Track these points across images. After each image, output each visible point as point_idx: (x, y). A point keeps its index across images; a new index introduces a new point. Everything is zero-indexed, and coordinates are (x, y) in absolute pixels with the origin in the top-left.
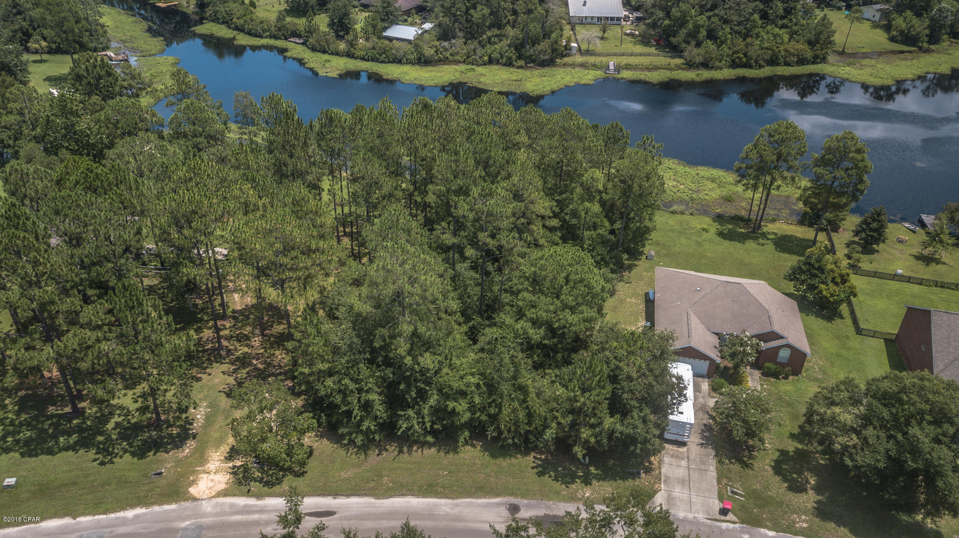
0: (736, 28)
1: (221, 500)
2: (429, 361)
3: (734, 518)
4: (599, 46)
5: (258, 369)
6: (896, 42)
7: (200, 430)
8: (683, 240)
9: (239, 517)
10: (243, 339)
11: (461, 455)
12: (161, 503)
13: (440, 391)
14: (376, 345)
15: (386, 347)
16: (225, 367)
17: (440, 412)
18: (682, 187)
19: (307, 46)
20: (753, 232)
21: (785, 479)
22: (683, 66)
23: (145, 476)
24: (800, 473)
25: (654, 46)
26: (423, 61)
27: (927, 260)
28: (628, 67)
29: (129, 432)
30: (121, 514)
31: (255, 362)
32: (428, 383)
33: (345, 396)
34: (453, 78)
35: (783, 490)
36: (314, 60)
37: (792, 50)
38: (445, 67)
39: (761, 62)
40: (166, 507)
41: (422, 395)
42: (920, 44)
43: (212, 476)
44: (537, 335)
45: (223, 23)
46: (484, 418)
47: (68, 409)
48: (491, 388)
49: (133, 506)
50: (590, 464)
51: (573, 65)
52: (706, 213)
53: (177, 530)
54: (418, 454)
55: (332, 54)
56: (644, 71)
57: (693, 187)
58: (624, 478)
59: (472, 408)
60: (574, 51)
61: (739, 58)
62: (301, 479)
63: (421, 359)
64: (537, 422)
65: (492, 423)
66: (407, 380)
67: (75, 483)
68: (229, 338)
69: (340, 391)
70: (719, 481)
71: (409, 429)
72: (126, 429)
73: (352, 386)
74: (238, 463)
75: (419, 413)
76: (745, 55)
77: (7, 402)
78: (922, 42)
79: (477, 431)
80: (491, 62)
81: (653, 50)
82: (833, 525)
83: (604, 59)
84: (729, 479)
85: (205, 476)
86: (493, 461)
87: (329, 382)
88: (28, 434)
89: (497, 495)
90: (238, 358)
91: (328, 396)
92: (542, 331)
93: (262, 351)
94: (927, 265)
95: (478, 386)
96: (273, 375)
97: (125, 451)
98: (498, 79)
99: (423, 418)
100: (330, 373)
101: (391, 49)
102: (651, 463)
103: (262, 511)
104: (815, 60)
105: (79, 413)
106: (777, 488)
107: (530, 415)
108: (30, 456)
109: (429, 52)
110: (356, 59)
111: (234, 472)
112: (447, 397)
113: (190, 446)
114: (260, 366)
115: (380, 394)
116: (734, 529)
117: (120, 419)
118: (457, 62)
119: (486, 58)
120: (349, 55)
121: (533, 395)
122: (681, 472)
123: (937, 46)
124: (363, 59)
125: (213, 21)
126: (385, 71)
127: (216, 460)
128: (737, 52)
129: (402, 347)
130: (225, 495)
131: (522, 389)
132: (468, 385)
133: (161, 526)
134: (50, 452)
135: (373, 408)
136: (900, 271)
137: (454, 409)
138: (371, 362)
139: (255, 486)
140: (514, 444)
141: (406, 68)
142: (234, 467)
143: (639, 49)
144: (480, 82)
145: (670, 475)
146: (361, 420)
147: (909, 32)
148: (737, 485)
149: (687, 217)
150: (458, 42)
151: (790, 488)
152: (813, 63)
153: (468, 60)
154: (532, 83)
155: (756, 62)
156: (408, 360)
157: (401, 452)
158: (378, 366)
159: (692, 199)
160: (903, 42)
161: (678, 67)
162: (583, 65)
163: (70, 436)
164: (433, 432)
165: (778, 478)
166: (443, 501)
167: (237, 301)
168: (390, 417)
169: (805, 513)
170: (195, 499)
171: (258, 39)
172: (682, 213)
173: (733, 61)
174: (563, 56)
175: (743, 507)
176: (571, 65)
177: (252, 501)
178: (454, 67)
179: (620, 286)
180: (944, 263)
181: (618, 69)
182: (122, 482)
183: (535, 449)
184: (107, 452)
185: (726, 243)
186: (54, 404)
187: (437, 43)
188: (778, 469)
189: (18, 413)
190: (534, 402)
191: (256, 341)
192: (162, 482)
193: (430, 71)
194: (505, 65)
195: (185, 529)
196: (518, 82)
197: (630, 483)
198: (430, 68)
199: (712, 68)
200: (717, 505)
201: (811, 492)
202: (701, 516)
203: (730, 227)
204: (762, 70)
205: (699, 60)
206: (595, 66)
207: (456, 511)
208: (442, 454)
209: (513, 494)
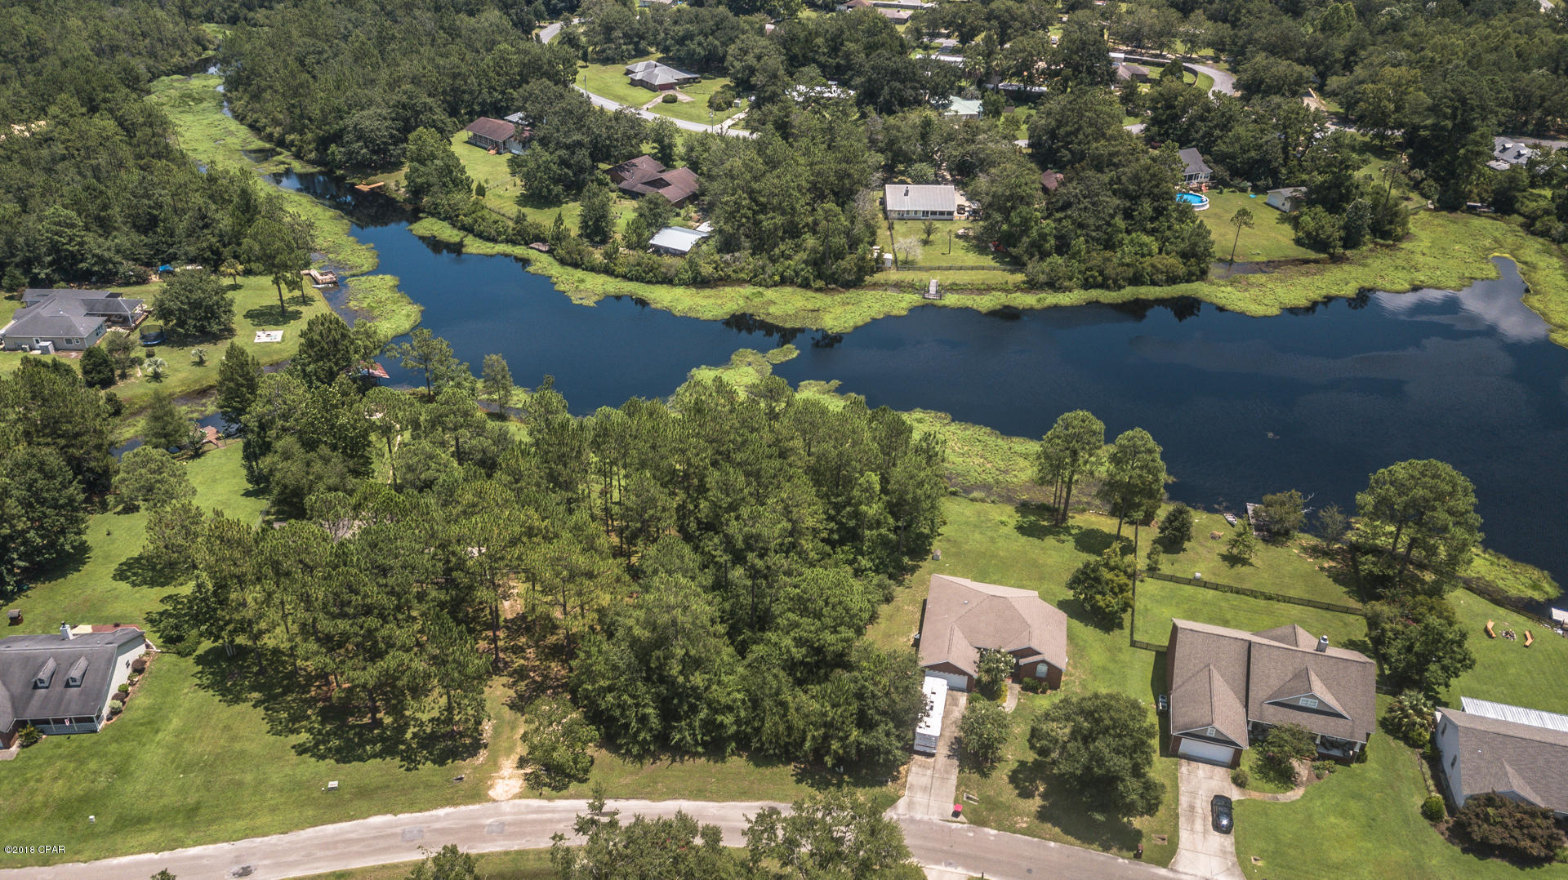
0: (1094, 234)
1: (518, 801)
2: (699, 680)
3: (965, 820)
4: (919, 254)
5: (535, 682)
6: (1303, 245)
7: (490, 741)
8: (977, 536)
9: (534, 816)
10: (518, 650)
11: (728, 764)
12: (466, 804)
13: (709, 705)
14: (653, 665)
15: (661, 667)
16: (504, 680)
17: (709, 725)
18: (989, 466)
19: (554, 257)
20: (1056, 525)
21: (1017, 787)
22: (1022, 286)
23: (447, 781)
24: (1032, 781)
25: (993, 253)
26: (700, 282)
27: (1233, 560)
28: (954, 288)
29: (427, 741)
30: (434, 812)
31: (532, 674)
32: (699, 698)
33: (623, 710)
34: (736, 307)
35: (1013, 796)
36: (566, 279)
37: (1159, 266)
38: (728, 289)
39: (1121, 282)
40: (471, 807)
41: (694, 709)
42: (1332, 251)
43: (507, 781)
44: (798, 653)
45: (444, 219)
46: (749, 730)
47: (366, 720)
48: (755, 703)
49: (442, 806)
50: (844, 773)
51: (884, 286)
52: (1009, 500)
53: (483, 826)
54: (689, 763)
55: (586, 269)
56: (972, 293)
57: (1002, 465)
58: (872, 786)
59: (738, 722)
60: (888, 264)
61: (1092, 276)
62: (584, 785)
63: (692, 678)
64: (796, 735)
65: (756, 736)
66: (680, 696)
67: (388, 787)
68: (505, 650)
69: (619, 706)
70: (958, 788)
71: (681, 740)
72: (423, 739)
73: (630, 701)
74: (529, 771)
75: (690, 725)
76: (1101, 273)
77: (309, 712)
78: (1334, 248)
79: (743, 743)
80: (784, 281)
81: (988, 261)
82: (1049, 825)
83: (924, 275)
84: (967, 786)
85: (500, 781)
86: (757, 770)
87: (610, 698)
88: (337, 742)
89: (759, 799)
90: (515, 670)
91: (607, 709)
92: (804, 650)
93: (538, 663)
94: (1232, 566)
95: (743, 701)
96: (550, 687)
97: (427, 759)
98: (790, 309)
99: (694, 730)
100: (610, 689)
101: (660, 266)
102: (899, 772)
103: (553, 811)
104: (1188, 279)
105: (377, 723)
106: (1009, 794)
107: (790, 728)
108: (344, 762)
109: (707, 270)
110: (617, 277)
111: (527, 778)
112: (716, 711)
113: (482, 756)
114: (538, 679)
115: (655, 708)
116: (961, 829)
117: (416, 730)
118: (740, 282)
119: (777, 278)
120: (608, 271)
121: (792, 711)
122: (925, 781)
123: (1354, 251)
124: (625, 277)
125: (433, 215)
126: (652, 296)
127: (508, 765)
128: (1090, 269)
129: (675, 669)
130: (520, 798)
131: (783, 705)
132: (734, 701)
133: (470, 822)
134: (361, 759)
135: (648, 721)
136: (1198, 575)
137: (722, 723)
138: (647, 679)
139: (546, 790)
140: (775, 754)
141: (679, 291)
142: (526, 774)
143: (972, 259)
144: (769, 314)
145: (914, 783)
146: (638, 731)
147: (1318, 234)
148: (974, 792)
149: (987, 506)
150: (744, 255)
151: (1020, 795)
152: (1188, 281)
153: (755, 279)
154: (831, 315)
155: (1115, 282)
156: (681, 679)
157: (674, 761)
158: (653, 683)
159: (997, 482)
160: (1309, 247)
161: (1017, 288)
162: (898, 286)
163: (375, 745)
164: (704, 744)
165: (1011, 786)
166: (711, 804)
167: (510, 608)
168: (664, 728)
169: (1028, 816)
170: (494, 801)
171: (492, 245)
172: (983, 501)
173: (1086, 280)
174: (872, 272)
175: (975, 811)
176: (882, 285)
177: (544, 803)
178: (738, 289)
179: (898, 591)
180: (1251, 565)
181: (943, 290)
182: (429, 786)
183: (796, 759)
184: (410, 759)
185: (1023, 539)
186: (353, 716)
187: (717, 257)
188: (1013, 778)
189: (322, 723)
190: (793, 715)
191: (531, 653)
192: (464, 786)
193: (709, 297)
194: (800, 286)
195: (490, 825)
196: (815, 314)
197: (877, 790)
198: (707, 292)
199: (1059, 288)
200: (951, 808)
201: (1037, 798)
202: (936, 818)
203: (1033, 518)
204: (1123, 291)
205: (1042, 278)
206: (911, 287)
207: (722, 812)
208: (712, 763)
209: (773, 798)
